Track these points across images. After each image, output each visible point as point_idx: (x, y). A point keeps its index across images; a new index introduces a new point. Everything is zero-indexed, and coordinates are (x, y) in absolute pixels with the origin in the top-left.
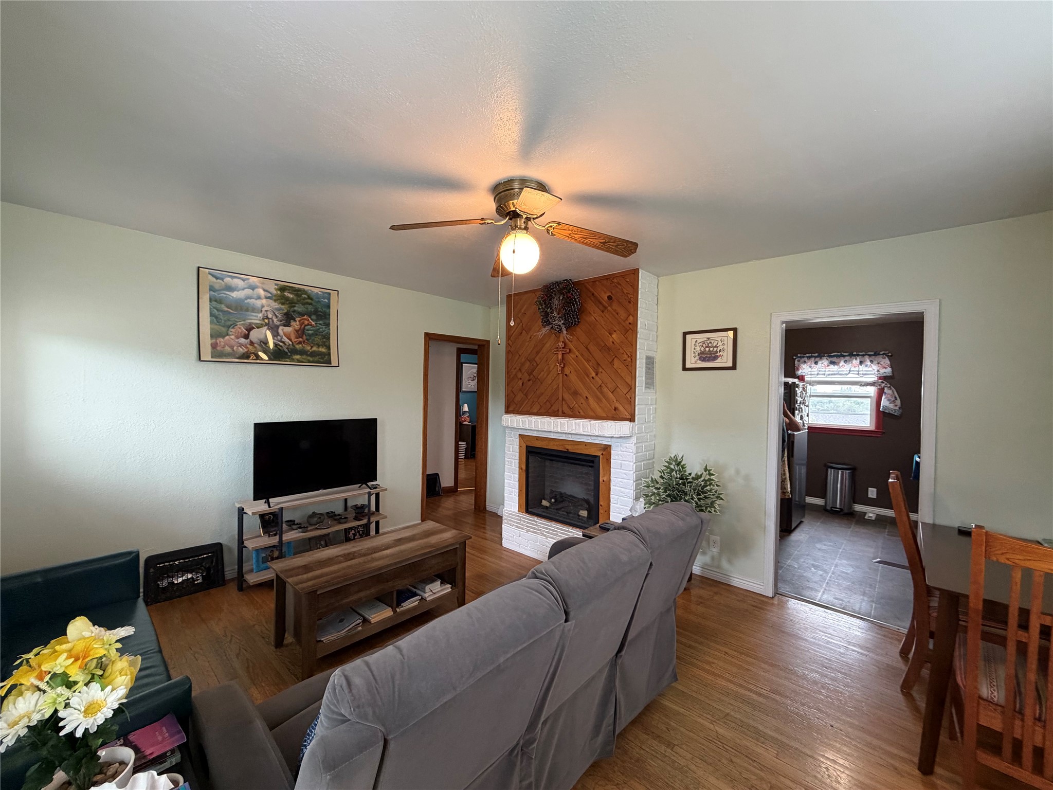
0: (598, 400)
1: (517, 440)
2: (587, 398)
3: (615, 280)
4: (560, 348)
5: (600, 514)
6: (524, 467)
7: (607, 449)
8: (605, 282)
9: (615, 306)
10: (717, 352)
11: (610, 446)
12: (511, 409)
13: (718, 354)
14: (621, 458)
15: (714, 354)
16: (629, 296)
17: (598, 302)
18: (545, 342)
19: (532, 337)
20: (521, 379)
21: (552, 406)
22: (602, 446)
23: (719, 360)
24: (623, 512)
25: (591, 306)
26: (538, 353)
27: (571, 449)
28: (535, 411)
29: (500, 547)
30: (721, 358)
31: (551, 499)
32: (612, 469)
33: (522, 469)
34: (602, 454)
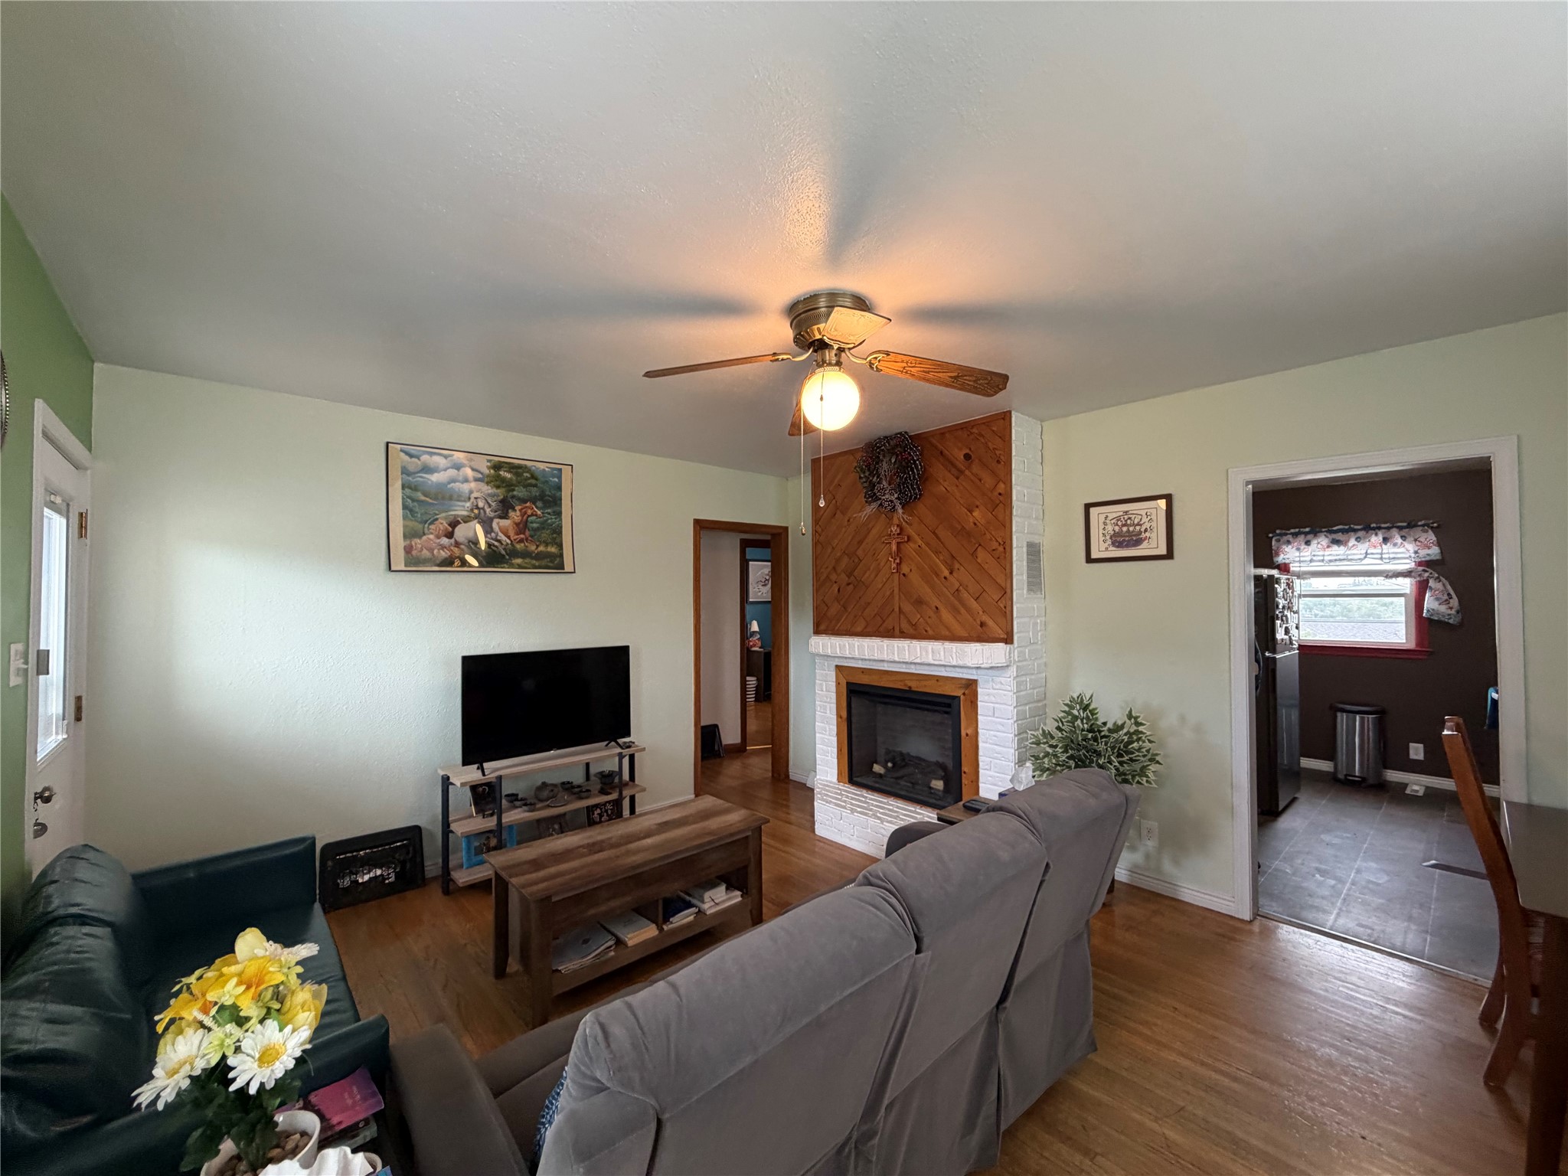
0: (955, 611)
1: (832, 675)
2: (937, 608)
3: (975, 430)
4: (894, 534)
5: (963, 785)
6: (844, 714)
7: (971, 685)
8: (960, 432)
9: (976, 468)
10: (1140, 532)
11: (975, 681)
12: (822, 627)
13: (1143, 535)
14: (993, 699)
15: (1134, 535)
16: (998, 452)
17: (950, 463)
18: (870, 526)
19: (851, 520)
20: (836, 582)
21: (884, 621)
22: (964, 682)
23: (1145, 544)
24: (1000, 783)
25: (938, 470)
26: (860, 542)
27: (915, 686)
28: (859, 629)
29: (812, 835)
30: (1147, 541)
31: (887, 762)
32: (979, 717)
33: (841, 717)
34: (964, 694)
